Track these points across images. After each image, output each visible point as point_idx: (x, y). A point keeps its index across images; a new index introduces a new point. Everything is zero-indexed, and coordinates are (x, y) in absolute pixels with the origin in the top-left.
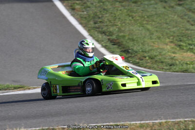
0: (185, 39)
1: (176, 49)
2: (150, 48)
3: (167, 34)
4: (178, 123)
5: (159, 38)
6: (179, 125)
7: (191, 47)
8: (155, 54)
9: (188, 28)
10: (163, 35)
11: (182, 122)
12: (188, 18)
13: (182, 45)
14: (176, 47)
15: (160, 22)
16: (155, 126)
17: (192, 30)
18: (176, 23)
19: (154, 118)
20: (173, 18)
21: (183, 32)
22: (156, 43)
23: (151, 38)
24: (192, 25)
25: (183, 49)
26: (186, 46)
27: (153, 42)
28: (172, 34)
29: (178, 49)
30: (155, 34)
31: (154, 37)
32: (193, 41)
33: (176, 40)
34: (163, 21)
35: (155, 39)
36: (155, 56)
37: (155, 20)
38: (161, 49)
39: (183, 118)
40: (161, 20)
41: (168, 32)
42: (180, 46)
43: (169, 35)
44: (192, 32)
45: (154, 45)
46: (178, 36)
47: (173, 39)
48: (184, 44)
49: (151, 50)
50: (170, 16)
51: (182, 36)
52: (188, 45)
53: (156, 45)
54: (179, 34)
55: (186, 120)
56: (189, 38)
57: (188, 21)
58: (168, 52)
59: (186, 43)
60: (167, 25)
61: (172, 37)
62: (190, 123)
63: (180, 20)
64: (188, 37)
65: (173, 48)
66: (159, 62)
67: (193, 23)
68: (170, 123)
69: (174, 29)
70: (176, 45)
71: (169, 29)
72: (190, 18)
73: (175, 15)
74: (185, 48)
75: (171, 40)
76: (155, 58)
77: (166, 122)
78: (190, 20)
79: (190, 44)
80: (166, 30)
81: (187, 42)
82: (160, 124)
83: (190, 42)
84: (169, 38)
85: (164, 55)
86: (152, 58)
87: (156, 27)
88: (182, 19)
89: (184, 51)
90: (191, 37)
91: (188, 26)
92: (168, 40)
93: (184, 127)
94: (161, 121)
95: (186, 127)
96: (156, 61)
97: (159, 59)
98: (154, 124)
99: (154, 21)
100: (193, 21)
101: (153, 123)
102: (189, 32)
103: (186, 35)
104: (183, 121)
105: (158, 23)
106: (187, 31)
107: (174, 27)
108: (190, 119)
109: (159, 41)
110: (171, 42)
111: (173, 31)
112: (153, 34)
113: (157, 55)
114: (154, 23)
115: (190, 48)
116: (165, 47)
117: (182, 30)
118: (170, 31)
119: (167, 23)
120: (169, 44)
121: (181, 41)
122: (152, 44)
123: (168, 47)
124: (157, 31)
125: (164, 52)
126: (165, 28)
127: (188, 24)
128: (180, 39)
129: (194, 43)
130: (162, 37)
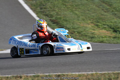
0: (101, 21)
1: (95, 27)
2: (78, 26)
3: (89, 17)
4: (103, 75)
5: (84, 20)
6: (105, 76)
7: (105, 26)
8: (81, 30)
9: (103, 14)
10: (86, 18)
11: (107, 74)
17: (105, 15)
18: (95, 10)
19: (88, 71)
20: (92, 7)
21: (100, 16)
22: (82, 23)
23: (78, 20)
24: (105, 12)
25: (99, 28)
26: (102, 26)
27: (80, 22)
28: (92, 17)
29: (96, 27)
30: (81, 17)
31: (80, 19)
32: (106, 23)
33: (95, 21)
34: (86, 9)
35: (81, 20)
36: (82, 32)
37: (81, 8)
38: (85, 27)
40: (84, 8)
42: (97, 25)
43: (90, 18)
44: (106, 16)
45: (80, 24)
46: (96, 19)
47: (93, 20)
48: (100, 24)
49: (79, 27)
50: (91, 5)
51: (99, 19)
52: (102, 25)
53: (82, 25)
54: (97, 18)
56: (104, 20)
57: (103, 9)
58: (90, 29)
59: (101, 24)
60: (89, 12)
61: (92, 20)
62: (112, 74)
63: (97, 8)
64: (103, 19)
65: (93, 27)
66: (84, 36)
67: (105, 10)
68: (98, 74)
70: (95, 25)
71: (90, 14)
72: (104, 7)
73: (94, 5)
74: (101, 27)
75: (91, 22)
76: (82, 33)
77: (96, 74)
79: (104, 25)
80: (88, 15)
81: (102, 23)
82: (92, 74)
83: (104, 23)
84: (90, 20)
85: (87, 31)
86: (79, 33)
87: (81, 13)
88: (99, 8)
89: (100, 29)
91: (103, 13)
92: (89, 21)
93: (108, 77)
94: (92, 73)
95: (109, 77)
96: (82, 35)
97: (84, 33)
98: (88, 75)
99: (80, 9)
100: (106, 9)
101: (87, 74)
102: (103, 16)
103: (101, 19)
105: (83, 10)
106: (102, 16)
107: (93, 13)
109: (84, 22)
110: (92, 23)
111: (93, 16)
112: (79, 17)
113: (83, 31)
114: (80, 10)
115: (104, 27)
116: (88, 26)
117: (99, 15)
119: (88, 10)
120: (90, 24)
121: (98, 22)
122: (79, 24)
123: (90, 26)
124: (82, 15)
125: (87, 29)
126: (87, 13)
127: (102, 11)
128: (97, 21)
129: (106, 24)
130: (85, 19)
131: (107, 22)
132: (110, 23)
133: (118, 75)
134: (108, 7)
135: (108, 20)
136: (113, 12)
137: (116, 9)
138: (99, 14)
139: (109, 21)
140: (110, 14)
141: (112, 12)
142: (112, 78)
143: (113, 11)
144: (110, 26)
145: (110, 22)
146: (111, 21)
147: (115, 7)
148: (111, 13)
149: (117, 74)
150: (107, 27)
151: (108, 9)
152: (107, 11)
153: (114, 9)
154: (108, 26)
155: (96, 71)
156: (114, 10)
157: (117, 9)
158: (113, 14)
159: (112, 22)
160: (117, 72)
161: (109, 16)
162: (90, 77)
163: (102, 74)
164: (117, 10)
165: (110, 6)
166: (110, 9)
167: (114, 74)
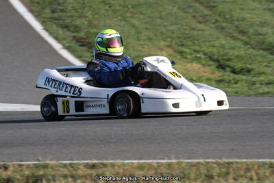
0: (189, 43)
1: (175, 57)
2: (137, 53)
3: (162, 33)
4: (195, 166)
5: (150, 39)
6: (198, 169)
7: (199, 55)
9: (194, 26)
10: (156, 35)
11: (202, 164)
12: (194, 11)
13: (184, 52)
14: (176, 54)
15: (152, 16)
16: (161, 168)
17: (199, 30)
18: (176, 18)
19: (160, 157)
20: (171, 10)
21: (187, 32)
22: (146, 47)
23: (138, 39)
24: (200, 22)
25: (186, 58)
26: (191, 54)
27: (141, 45)
28: (169, 34)
29: (179, 57)
30: (145, 33)
31: (142, 37)
32: (200, 47)
33: (176, 44)
34: (155, 14)
35: (144, 40)
37: (144, 12)
39: (203, 158)
40: (153, 12)
41: (164, 31)
42: (181, 52)
43: (165, 36)
44: (200, 32)
45: (143, 49)
46: (178, 37)
47: (171, 41)
48: (188, 51)
49: (138, 56)
50: (167, 7)
51: (185, 39)
52: (193, 52)
53: (146, 50)
54: (180, 36)
55: (208, 160)
56: (196, 42)
57: (194, 17)
59: (190, 49)
60: (162, 21)
61: (169, 39)
62: (215, 165)
63: (181, 14)
64: (194, 39)
65: (171, 55)
67: (200, 19)
68: (183, 165)
69: (172, 28)
70: (175, 51)
71: (165, 26)
72: (197, 13)
73: (174, 6)
74: (189, 57)
75: (168, 44)
77: (177, 163)
78: (197, 15)
79: (196, 51)
80: (161, 28)
81: (192, 47)
82: (169, 165)
83: (197, 48)
84: (165, 41)
87: (146, 23)
88: (185, 12)
89: (187, 60)
90: (198, 40)
91: (194, 24)
92: (163, 43)
93: (206, 171)
94: (170, 161)
95: (208, 171)
98: (159, 165)
99: (142, 14)
100: (201, 16)
101: (158, 163)
102: (195, 33)
103: (190, 37)
104: (204, 163)
105: (149, 17)
106: (192, 32)
107: (172, 24)
108: (214, 161)
109: (150, 43)
110: (169, 46)
111: (171, 30)
112: (141, 33)
114: (142, 16)
115: (196, 57)
116: (159, 53)
117: (185, 29)
118: (167, 30)
119: (161, 18)
120: (165, 48)
121: (183, 45)
122: (140, 48)
123: (164, 53)
124: (146, 29)
126: (160, 25)
127: (194, 21)
128: (181, 42)
129: (202, 49)
130: (154, 38)
131: (202, 45)
132: (211, 49)
133: (229, 168)
134: (206, 12)
135: (205, 41)
136: (218, 24)
137: (224, 15)
138: (186, 27)
139: (208, 44)
140: (211, 28)
141: (214, 23)
142: (215, 174)
143: (217, 21)
144: (209, 54)
145: (210, 46)
146: (212, 43)
147: (222, 12)
148: (213, 26)
149: (226, 165)
150: (203, 56)
151: (206, 15)
152: (204, 20)
153: (220, 15)
154: (205, 54)
155: (178, 158)
156: (220, 19)
157: (228, 16)
158: (217, 28)
159: (214, 46)
160: (227, 161)
161: (207, 33)
162: (165, 171)
163: (192, 165)
164: (227, 19)
165: (211, 10)
166: (210, 15)
167: (219, 164)
